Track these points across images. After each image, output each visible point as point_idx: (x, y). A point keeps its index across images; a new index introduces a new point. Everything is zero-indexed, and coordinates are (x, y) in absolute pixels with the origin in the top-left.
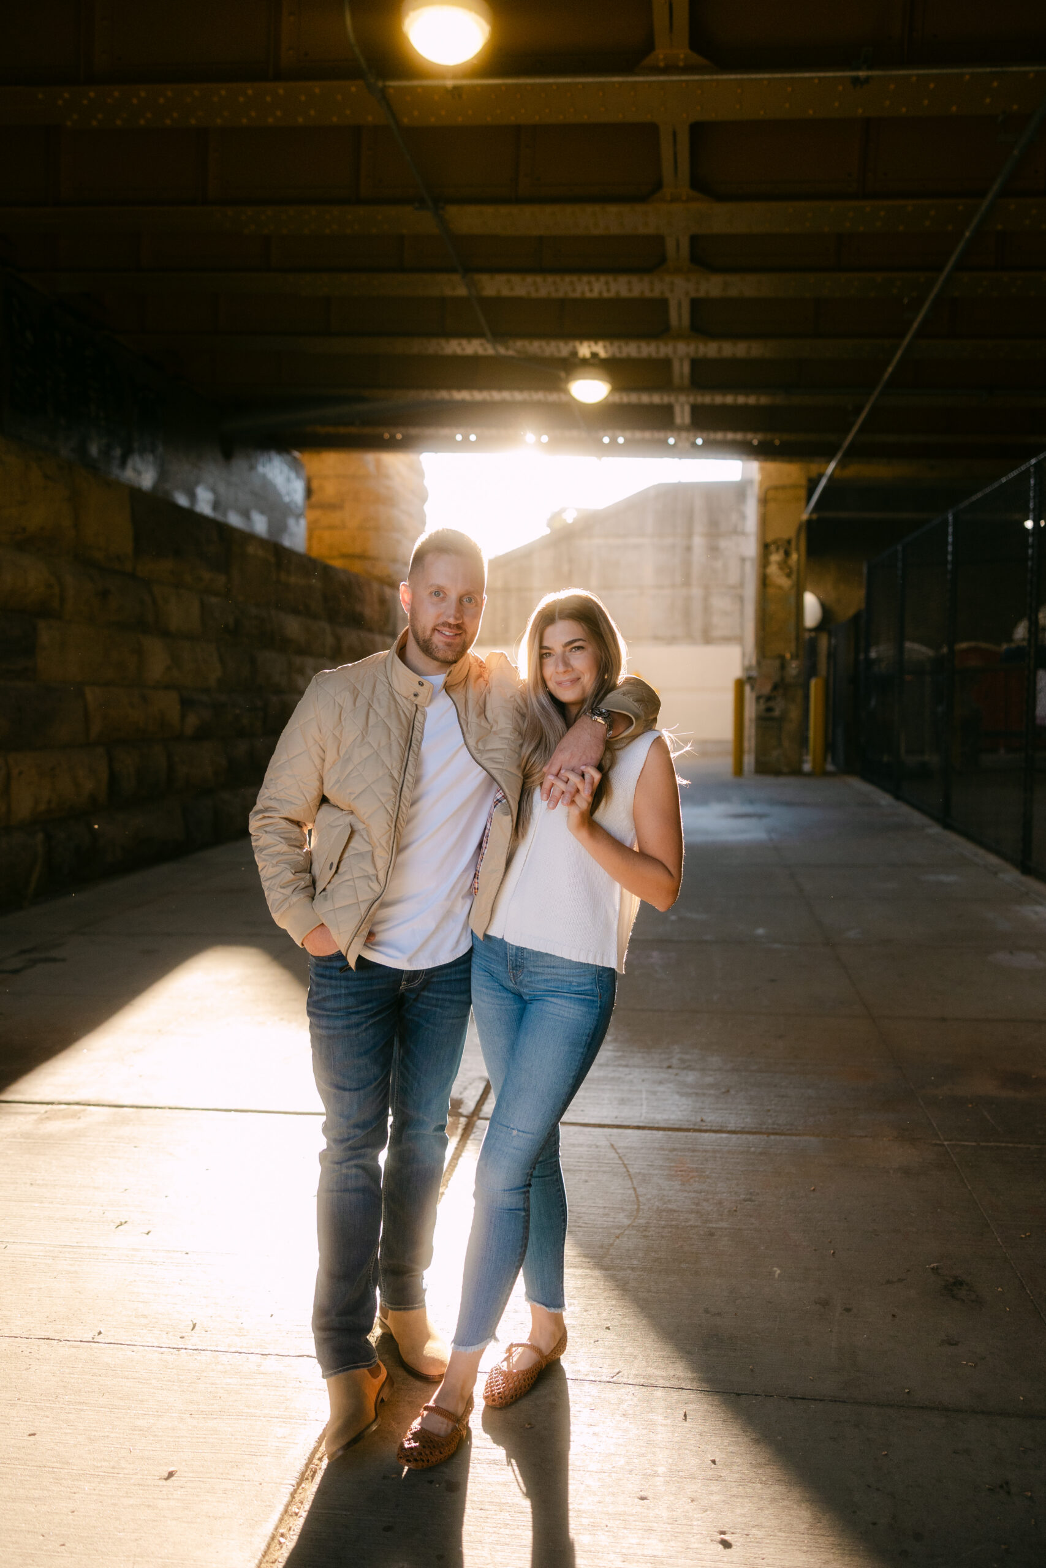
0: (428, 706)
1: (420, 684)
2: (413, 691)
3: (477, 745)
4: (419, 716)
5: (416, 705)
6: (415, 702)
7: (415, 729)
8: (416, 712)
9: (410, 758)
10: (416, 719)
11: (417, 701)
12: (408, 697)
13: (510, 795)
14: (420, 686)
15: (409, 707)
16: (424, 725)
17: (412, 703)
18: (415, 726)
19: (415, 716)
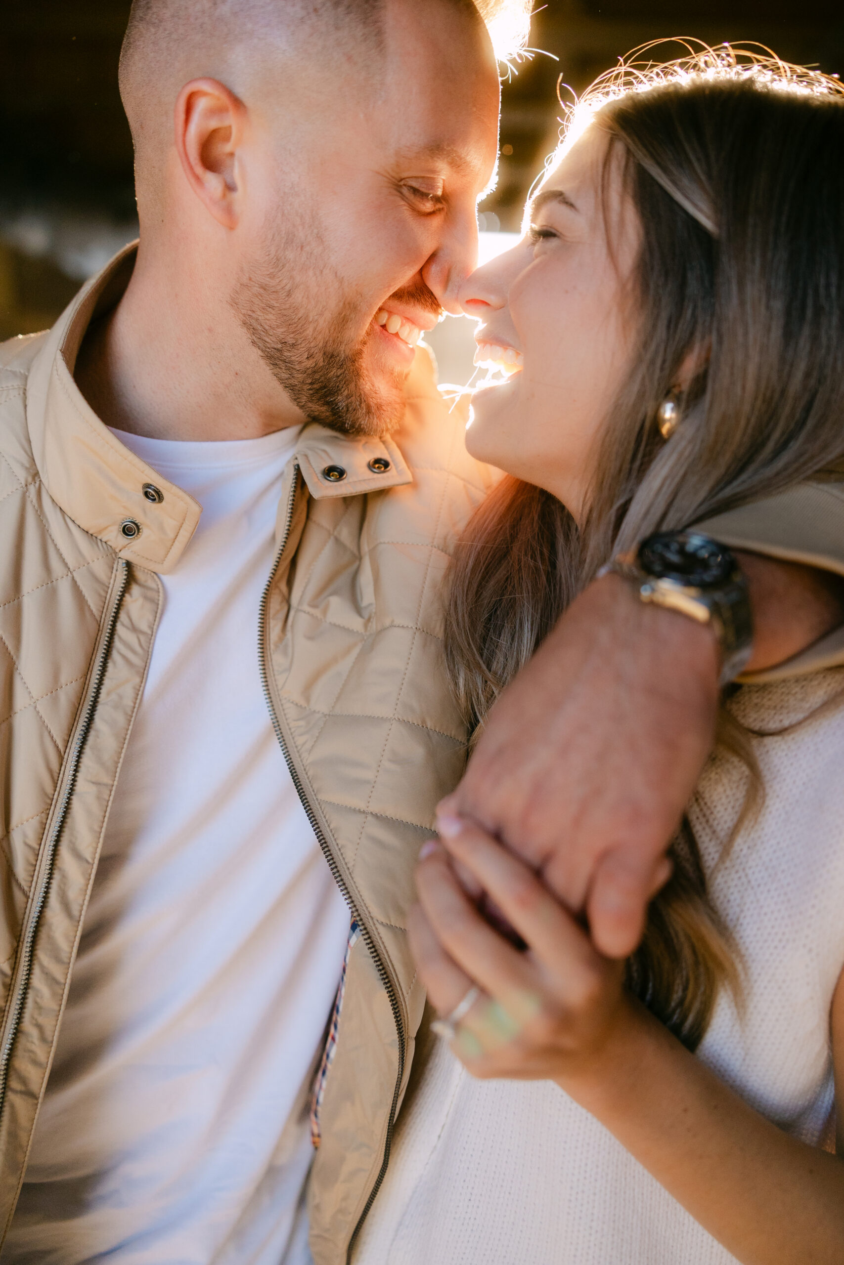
0: (172, 570)
1: (146, 494)
2: (120, 514)
3: (308, 700)
4: (135, 602)
5: (129, 565)
6: (126, 555)
7: (115, 654)
8: (126, 589)
9: (82, 785)
10: (123, 616)
11: (132, 550)
12: (100, 532)
13: (391, 927)
14: (148, 502)
15: (100, 568)
16: (151, 637)
17: (112, 554)
18: (117, 643)
19: (119, 606)
